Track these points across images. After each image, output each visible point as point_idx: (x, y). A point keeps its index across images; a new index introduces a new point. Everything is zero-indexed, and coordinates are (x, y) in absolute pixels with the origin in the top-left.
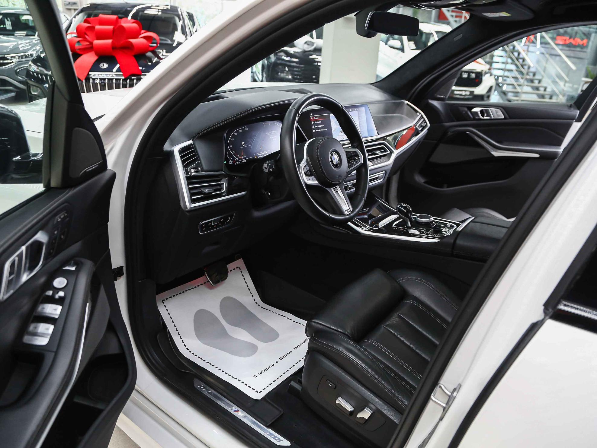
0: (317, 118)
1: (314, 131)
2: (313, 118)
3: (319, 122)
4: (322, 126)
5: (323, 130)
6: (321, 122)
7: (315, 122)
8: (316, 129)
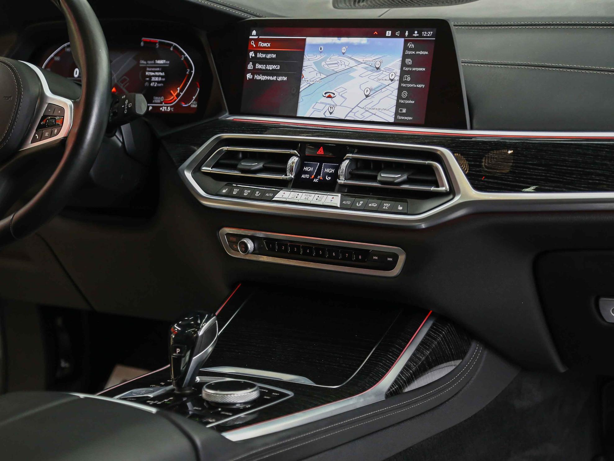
1: (249, 76)
2: (256, 44)
3: (269, 56)
4: (274, 67)
5: (275, 78)
6: (274, 56)
7: (259, 55)
8: (255, 72)
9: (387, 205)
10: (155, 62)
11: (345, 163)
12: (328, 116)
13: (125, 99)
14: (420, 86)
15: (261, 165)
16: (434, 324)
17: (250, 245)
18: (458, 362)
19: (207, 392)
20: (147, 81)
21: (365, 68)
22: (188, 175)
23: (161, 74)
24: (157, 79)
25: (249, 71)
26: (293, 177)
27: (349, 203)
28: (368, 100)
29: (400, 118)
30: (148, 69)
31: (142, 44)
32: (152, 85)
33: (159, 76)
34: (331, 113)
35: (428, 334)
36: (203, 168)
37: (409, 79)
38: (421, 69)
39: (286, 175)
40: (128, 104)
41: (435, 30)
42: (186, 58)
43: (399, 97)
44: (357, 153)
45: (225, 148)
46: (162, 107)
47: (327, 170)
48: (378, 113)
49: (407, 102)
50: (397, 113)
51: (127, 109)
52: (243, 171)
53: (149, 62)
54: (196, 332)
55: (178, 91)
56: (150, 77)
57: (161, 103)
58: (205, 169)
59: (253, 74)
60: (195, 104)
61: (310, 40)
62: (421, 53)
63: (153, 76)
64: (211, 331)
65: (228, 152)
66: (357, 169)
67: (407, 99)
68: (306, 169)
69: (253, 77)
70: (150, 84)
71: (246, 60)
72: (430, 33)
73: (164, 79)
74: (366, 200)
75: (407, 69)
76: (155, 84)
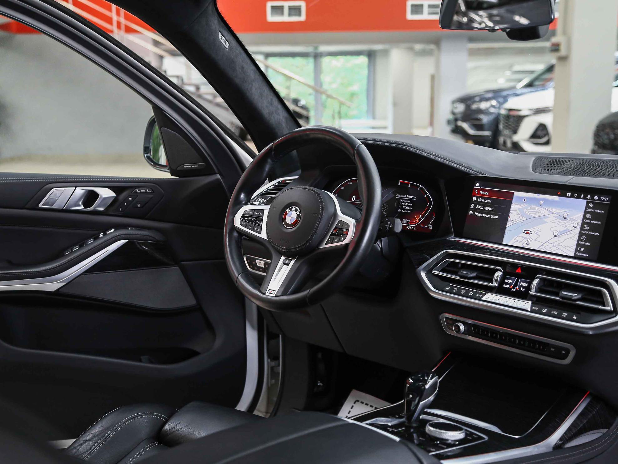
0: (485, 193)
1: (471, 213)
2: (478, 192)
3: (486, 201)
4: (490, 209)
5: (489, 216)
6: (490, 201)
7: (480, 200)
8: (475, 210)
9: (565, 314)
10: (407, 196)
11: (536, 281)
12: (525, 246)
13: (388, 221)
14: (595, 234)
15: (474, 274)
16: (590, 401)
17: (462, 328)
18: (605, 431)
19: (430, 429)
20: (400, 208)
21: (556, 217)
22: (423, 275)
23: (410, 205)
24: (406, 208)
25: (472, 210)
26: (497, 285)
27: (537, 309)
28: (556, 239)
29: (578, 254)
30: (401, 201)
31: (399, 184)
33: (408, 206)
34: (527, 244)
35: (585, 408)
36: (434, 271)
37: (588, 228)
38: (597, 222)
39: (492, 284)
40: (390, 224)
41: (611, 197)
42: (428, 196)
43: (579, 239)
44: (545, 275)
45: (451, 260)
46: (408, 226)
47: (522, 284)
48: (562, 249)
49: (585, 243)
50: (576, 250)
51: (389, 228)
52: (461, 277)
53: (402, 196)
54: (424, 386)
55: (420, 217)
56: (402, 206)
57: (408, 223)
58: (435, 272)
59: (474, 212)
60: (431, 227)
61: (517, 194)
62: (599, 211)
63: (404, 205)
64: (434, 386)
65: (452, 262)
66: (544, 285)
67: (585, 241)
68: (507, 281)
69: (474, 213)
70: (402, 210)
71: (470, 202)
72: (607, 199)
73: (411, 208)
74: (550, 309)
75: (587, 221)
76: (405, 211)
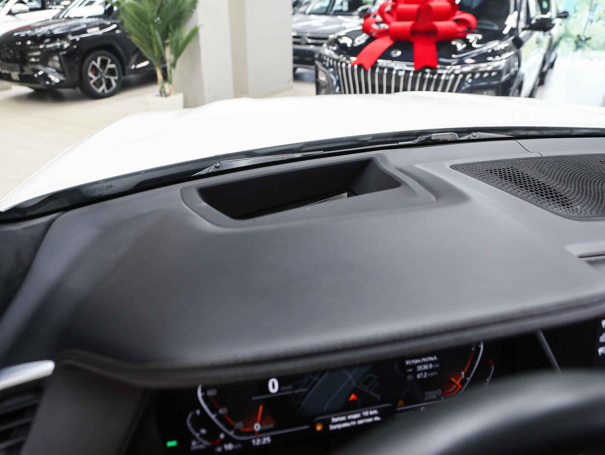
20: (410, 373)
23: (431, 359)
24: (425, 367)
32: (418, 376)
33: (428, 363)
55: (463, 376)
56: (414, 366)
57: (439, 398)
63: (419, 364)
70: (416, 375)
73: (437, 366)
76: (423, 375)
